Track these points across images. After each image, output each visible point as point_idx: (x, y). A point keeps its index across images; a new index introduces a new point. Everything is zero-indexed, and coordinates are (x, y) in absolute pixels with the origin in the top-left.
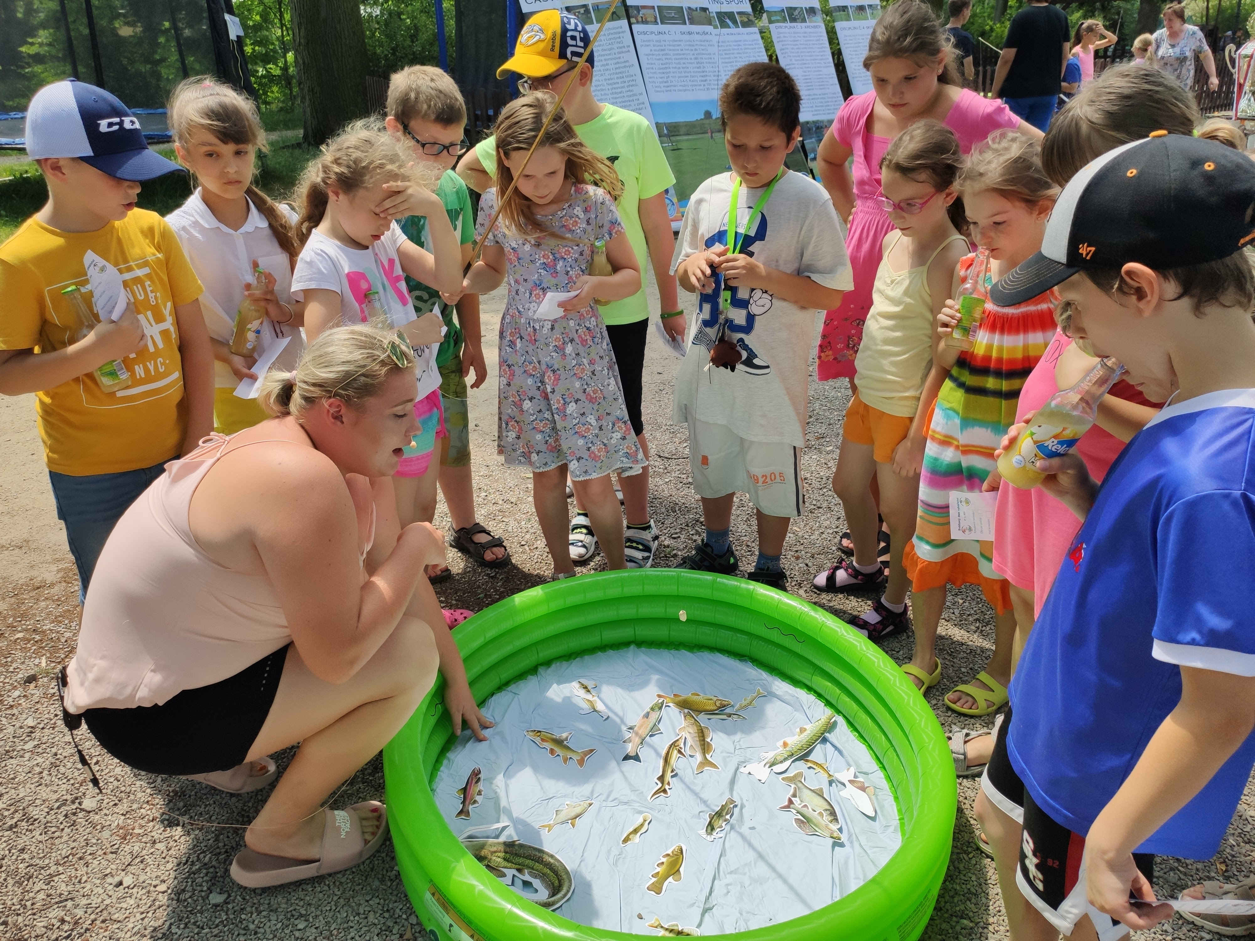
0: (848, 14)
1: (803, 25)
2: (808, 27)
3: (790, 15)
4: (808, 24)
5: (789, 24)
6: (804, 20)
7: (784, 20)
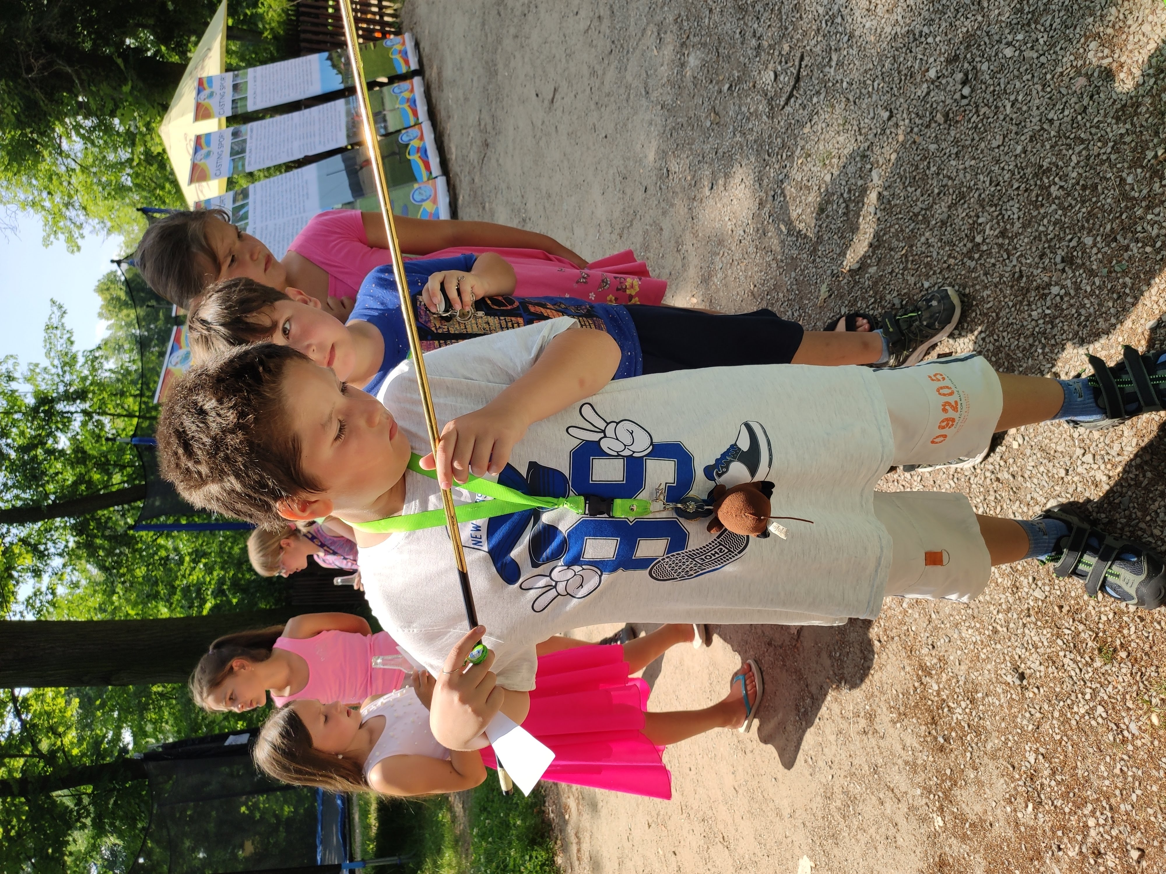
0: (241, 99)
1: (248, 141)
2: (251, 137)
3: (238, 153)
4: (248, 138)
5: (247, 154)
6: (245, 141)
7: (243, 158)
